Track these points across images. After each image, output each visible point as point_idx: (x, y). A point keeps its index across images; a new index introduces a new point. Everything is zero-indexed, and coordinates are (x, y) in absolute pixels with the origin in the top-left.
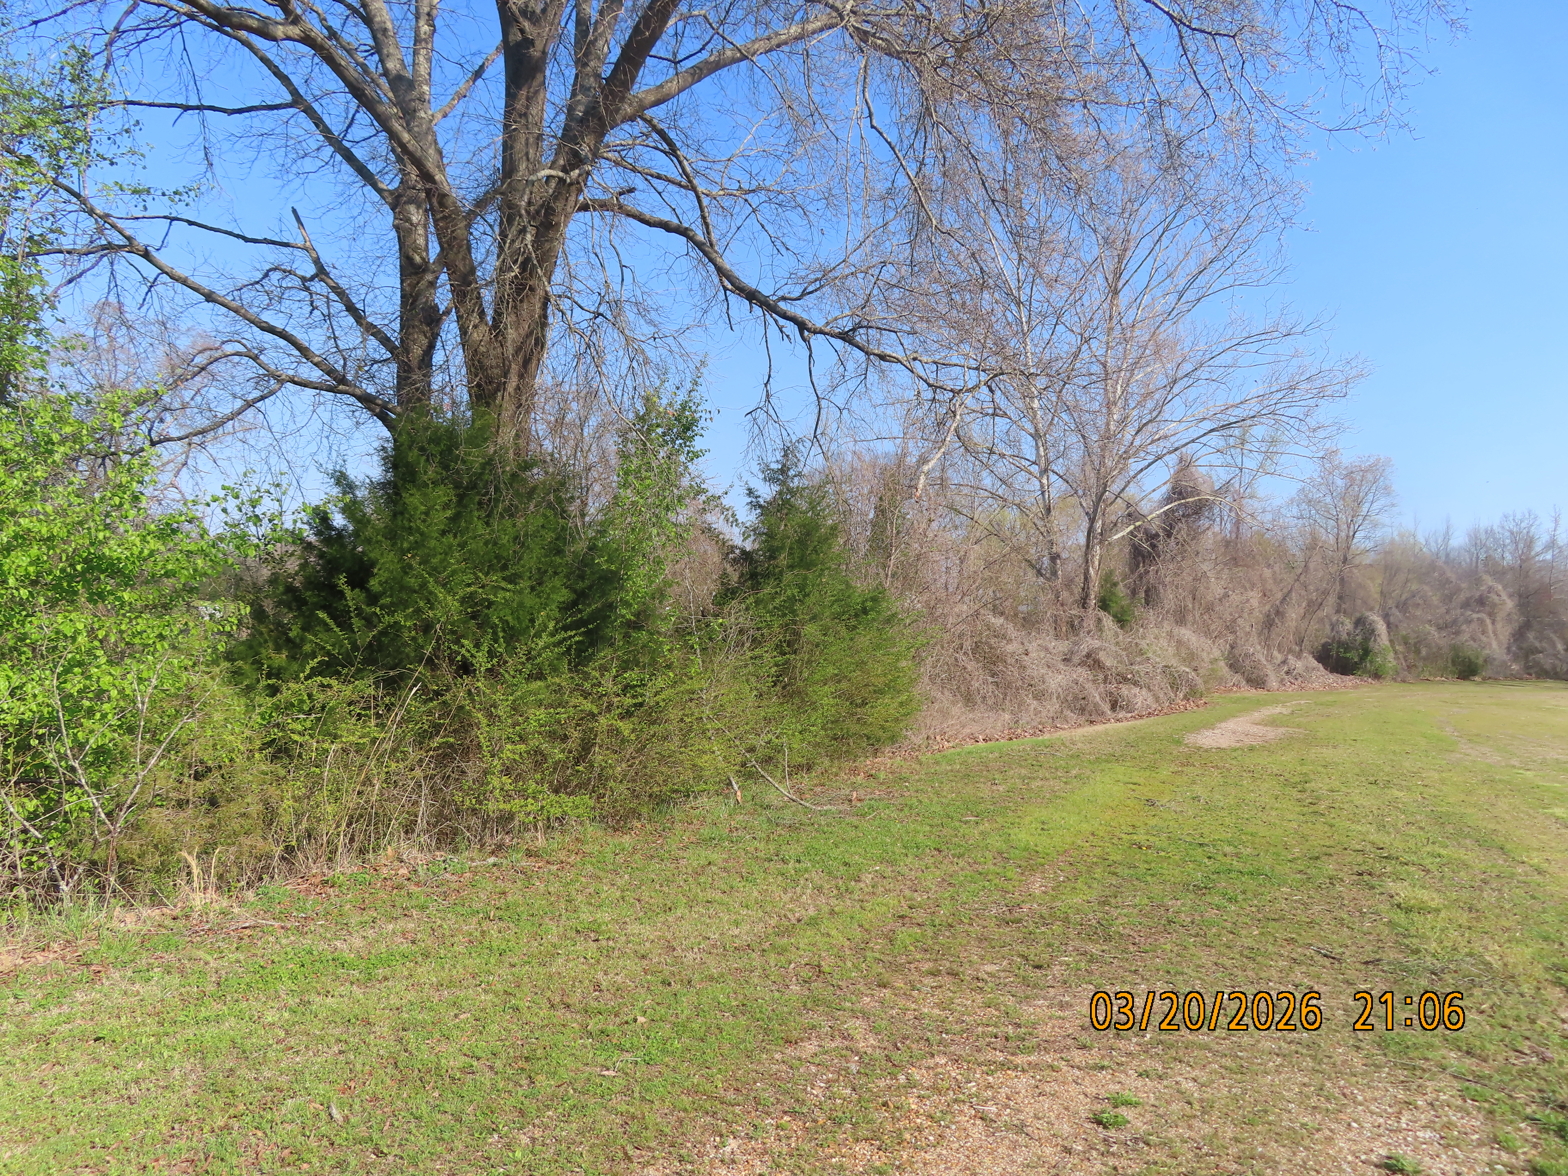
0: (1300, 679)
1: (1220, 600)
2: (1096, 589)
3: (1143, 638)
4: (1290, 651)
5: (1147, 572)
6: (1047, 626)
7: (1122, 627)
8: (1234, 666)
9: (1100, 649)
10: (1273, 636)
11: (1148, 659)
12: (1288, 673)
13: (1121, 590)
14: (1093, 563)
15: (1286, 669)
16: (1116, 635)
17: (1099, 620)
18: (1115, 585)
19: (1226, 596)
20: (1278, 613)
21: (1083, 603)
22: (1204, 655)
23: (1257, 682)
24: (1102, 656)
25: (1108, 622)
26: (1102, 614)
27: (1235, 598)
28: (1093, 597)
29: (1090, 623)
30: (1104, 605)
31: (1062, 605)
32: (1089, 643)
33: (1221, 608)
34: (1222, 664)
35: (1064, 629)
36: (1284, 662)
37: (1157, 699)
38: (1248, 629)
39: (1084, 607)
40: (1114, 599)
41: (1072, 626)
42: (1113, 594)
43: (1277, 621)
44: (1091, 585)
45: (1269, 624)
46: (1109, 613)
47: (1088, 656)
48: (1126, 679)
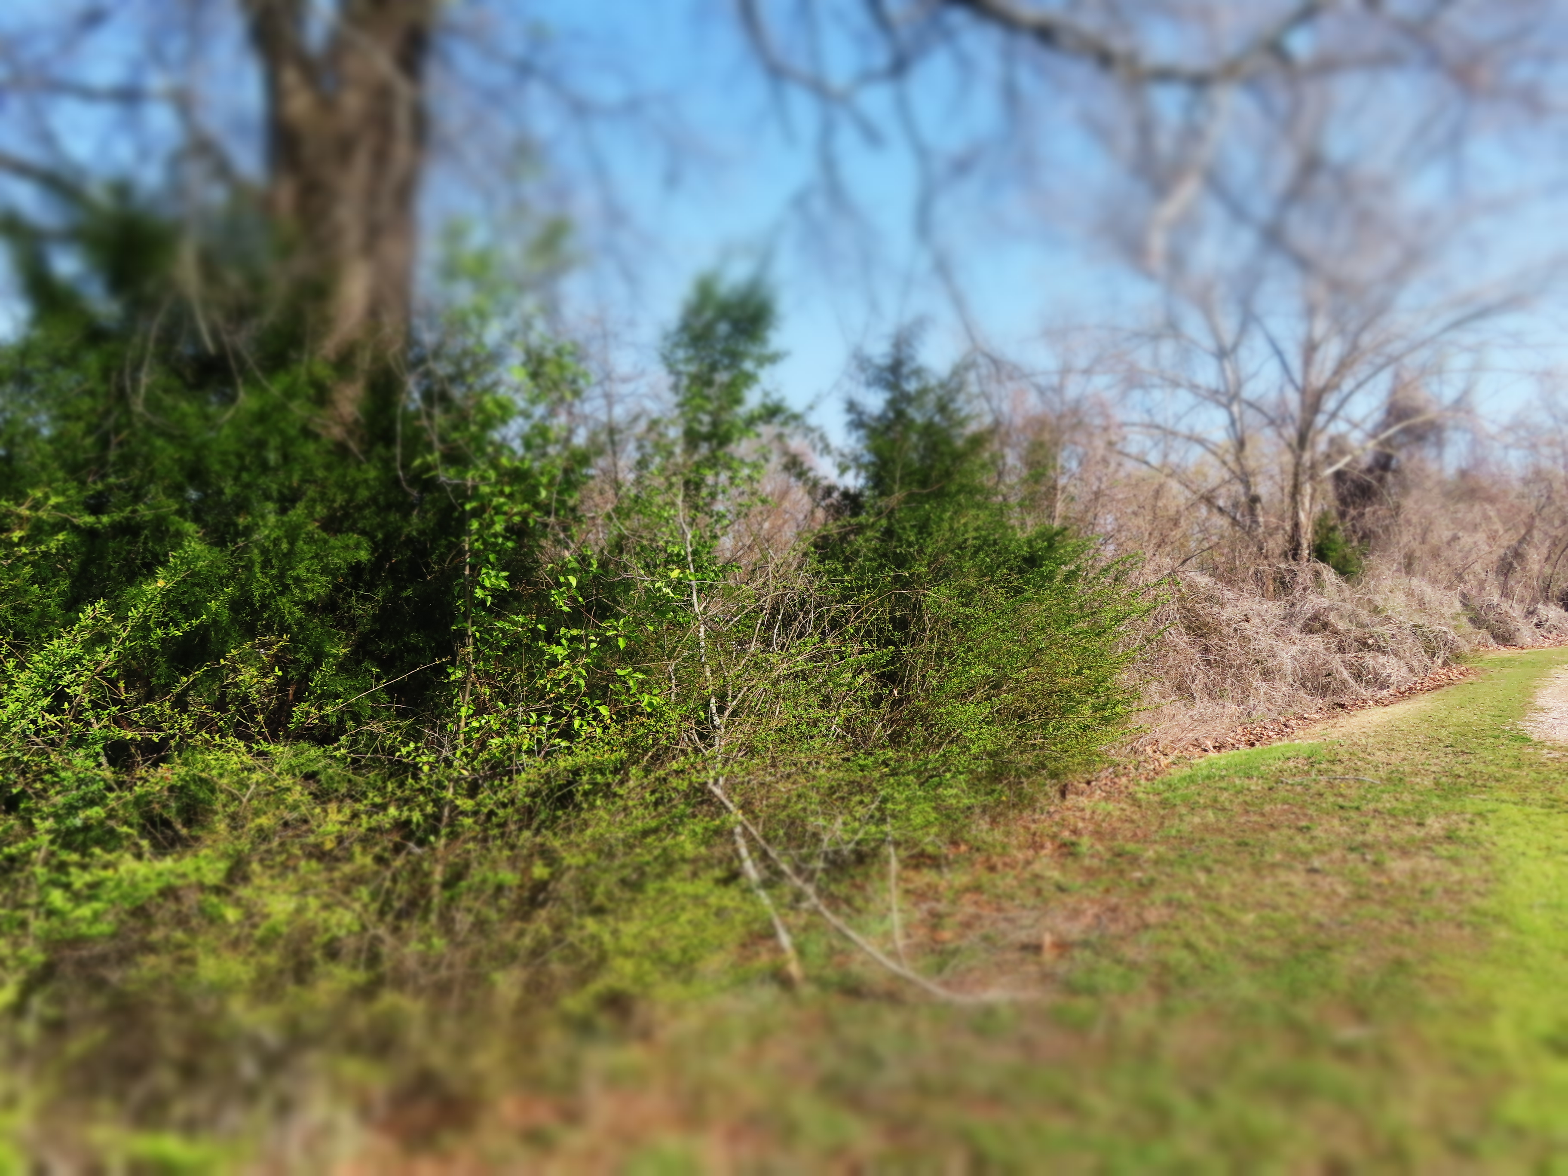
0: (1555, 632)
1: (1449, 543)
2: (1309, 536)
3: (1376, 592)
4: (1534, 600)
5: (1362, 515)
6: (1250, 585)
7: (1347, 581)
8: (1477, 621)
9: (1330, 609)
10: (1512, 583)
11: (1388, 618)
12: (1538, 625)
13: (1339, 536)
14: (1303, 504)
15: (1535, 620)
16: (1340, 591)
17: (1317, 574)
18: (1333, 529)
19: (1455, 538)
20: (1518, 555)
21: (1294, 552)
22: (1444, 610)
23: (1505, 639)
24: (1332, 618)
25: (1329, 574)
26: (1320, 565)
27: (1466, 540)
28: (1305, 545)
29: (1305, 576)
30: (1321, 553)
31: (1266, 557)
32: (1314, 602)
33: (1450, 553)
34: (1464, 620)
35: (1271, 589)
36: (1531, 613)
37: (1411, 670)
38: (1483, 576)
39: (1294, 559)
40: (1333, 547)
41: (1283, 583)
42: (1333, 541)
43: (1515, 565)
44: (1303, 531)
45: (1505, 568)
46: (1328, 564)
47: (1315, 618)
48: (1369, 647)
